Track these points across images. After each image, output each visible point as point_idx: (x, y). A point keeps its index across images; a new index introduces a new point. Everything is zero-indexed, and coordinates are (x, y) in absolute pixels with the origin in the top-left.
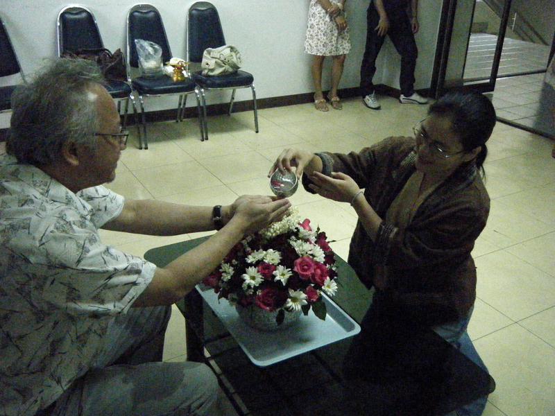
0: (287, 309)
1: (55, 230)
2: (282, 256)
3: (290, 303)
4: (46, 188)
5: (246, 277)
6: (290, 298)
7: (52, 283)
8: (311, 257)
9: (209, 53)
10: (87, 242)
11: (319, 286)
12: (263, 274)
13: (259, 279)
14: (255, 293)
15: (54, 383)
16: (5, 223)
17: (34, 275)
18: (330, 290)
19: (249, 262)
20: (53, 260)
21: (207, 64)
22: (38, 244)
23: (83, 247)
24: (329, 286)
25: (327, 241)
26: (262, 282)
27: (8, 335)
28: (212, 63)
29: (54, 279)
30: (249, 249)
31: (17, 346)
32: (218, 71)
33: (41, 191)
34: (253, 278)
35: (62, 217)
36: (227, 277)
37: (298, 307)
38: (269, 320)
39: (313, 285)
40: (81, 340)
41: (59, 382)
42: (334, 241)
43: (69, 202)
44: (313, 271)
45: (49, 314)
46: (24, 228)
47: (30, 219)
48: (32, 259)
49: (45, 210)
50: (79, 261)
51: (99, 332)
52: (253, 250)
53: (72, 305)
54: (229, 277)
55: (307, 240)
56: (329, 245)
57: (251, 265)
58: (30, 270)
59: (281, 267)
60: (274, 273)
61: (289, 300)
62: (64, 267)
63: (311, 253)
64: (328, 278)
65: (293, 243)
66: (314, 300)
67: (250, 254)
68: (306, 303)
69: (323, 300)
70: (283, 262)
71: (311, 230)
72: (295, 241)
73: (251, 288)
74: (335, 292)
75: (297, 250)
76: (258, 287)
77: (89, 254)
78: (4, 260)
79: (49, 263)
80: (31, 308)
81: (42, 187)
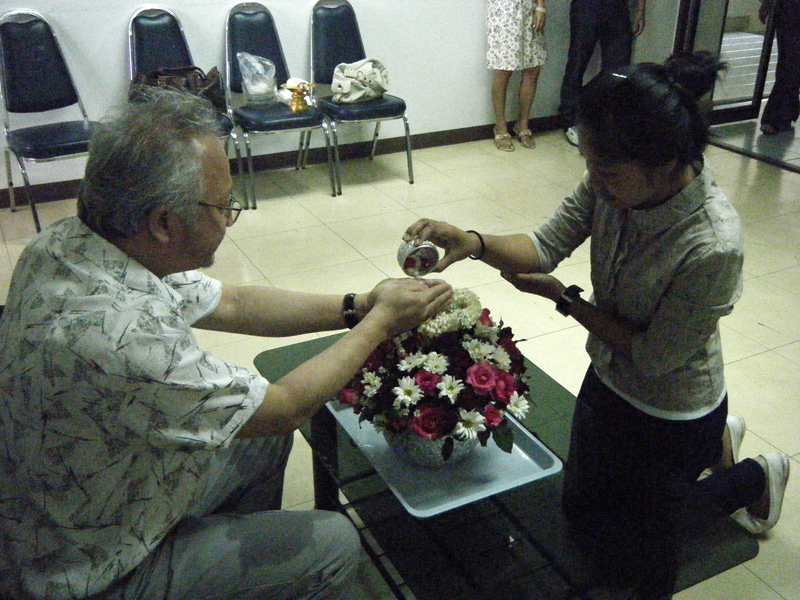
0: (457, 437)
1: (138, 329)
2: (448, 361)
3: (461, 429)
4: (122, 271)
5: (399, 391)
6: (462, 421)
7: (131, 402)
8: (492, 363)
9: (342, 70)
10: (178, 345)
11: (503, 404)
12: (423, 387)
13: (417, 394)
14: (411, 414)
15: (135, 541)
17: (108, 390)
18: (519, 410)
19: (403, 369)
20: (135, 370)
21: (340, 86)
22: (115, 348)
23: (173, 353)
24: (516, 405)
25: (513, 339)
26: (422, 398)
27: (71, 473)
28: (347, 85)
29: (134, 397)
30: (402, 351)
31: (82, 489)
32: (355, 96)
33: (116, 275)
34: (409, 393)
35: (147, 312)
36: (371, 392)
37: (472, 434)
38: (431, 453)
39: (493, 403)
40: (170, 482)
41: (141, 539)
42: (524, 340)
43: (152, 290)
44: (494, 383)
45: (126, 445)
46: (96, 325)
47: (103, 312)
48: (106, 368)
49: (123, 299)
50: (168, 372)
51: (195, 470)
52: (408, 352)
54: (375, 392)
55: (485, 339)
56: (517, 345)
57: (405, 374)
58: (102, 382)
59: (448, 378)
60: (438, 385)
61: (460, 424)
62: (149, 380)
63: (491, 357)
64: (515, 393)
65: (466, 345)
66: (496, 424)
67: (403, 358)
68: (483, 428)
69: (508, 425)
70: (450, 371)
71: (491, 325)
72: (468, 341)
73: (406, 407)
74: (526, 413)
75: (471, 353)
76: (416, 406)
77: (181, 363)
78: (69, 367)
79: (129, 374)
80: (103, 434)
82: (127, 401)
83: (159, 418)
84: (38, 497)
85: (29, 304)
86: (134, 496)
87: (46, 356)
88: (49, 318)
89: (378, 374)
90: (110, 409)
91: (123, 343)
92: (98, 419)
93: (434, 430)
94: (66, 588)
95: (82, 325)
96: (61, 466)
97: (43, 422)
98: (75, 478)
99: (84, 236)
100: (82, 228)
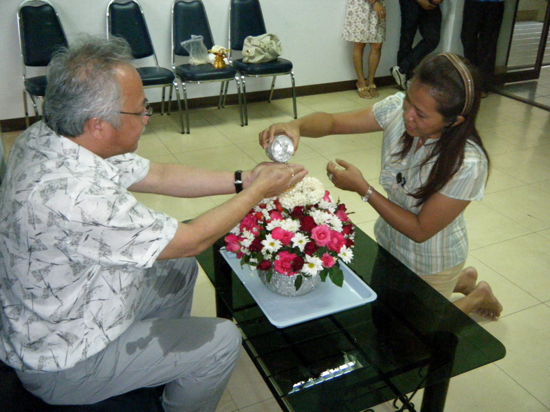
0: (304, 274)
1: (89, 193)
2: (300, 224)
3: (306, 269)
4: (75, 155)
5: (264, 242)
6: (307, 263)
7: (86, 239)
8: (329, 226)
9: (250, 40)
10: (117, 201)
11: (336, 253)
12: (282, 241)
13: (278, 245)
14: (273, 258)
16: (45, 184)
17: (70, 231)
18: (346, 257)
19: (269, 229)
20: (87, 217)
21: (248, 52)
22: (73, 203)
23: (113, 207)
24: (345, 254)
25: (346, 212)
26: (281, 248)
27: (49, 287)
28: (252, 51)
29: (88, 236)
30: (269, 218)
31: (57, 297)
32: (258, 59)
34: (272, 244)
35: (96, 183)
36: (247, 243)
37: (314, 272)
42: (353, 213)
43: (98, 165)
44: (330, 240)
45: (84, 267)
46: (61, 189)
47: (67, 179)
48: (69, 217)
50: (109, 219)
52: (272, 219)
53: (104, 259)
54: (250, 243)
55: (327, 211)
56: (348, 216)
57: (270, 232)
58: (66, 225)
59: (299, 235)
60: (292, 240)
61: (306, 265)
62: (97, 224)
63: (328, 222)
64: (344, 246)
65: (311, 214)
66: (331, 266)
67: (269, 222)
68: (322, 269)
69: (341, 268)
70: (301, 230)
71: (330, 201)
72: (314, 211)
73: (270, 253)
74: (351, 260)
75: (315, 219)
76: (277, 253)
77: (118, 214)
78: (44, 217)
79: (84, 220)
80: (69, 261)
81: (72, 154)
82: (84, 238)
83: (104, 248)
84: (28, 303)
85: (17, 178)
86: (90, 298)
87: (30, 210)
88: (31, 185)
89: (253, 233)
90: (72, 244)
91: (79, 200)
92: (65, 251)
93: (289, 269)
94: (53, 359)
95: (51, 189)
96: (42, 282)
97: (29, 253)
98: (51, 290)
99: (48, 135)
100: (46, 130)
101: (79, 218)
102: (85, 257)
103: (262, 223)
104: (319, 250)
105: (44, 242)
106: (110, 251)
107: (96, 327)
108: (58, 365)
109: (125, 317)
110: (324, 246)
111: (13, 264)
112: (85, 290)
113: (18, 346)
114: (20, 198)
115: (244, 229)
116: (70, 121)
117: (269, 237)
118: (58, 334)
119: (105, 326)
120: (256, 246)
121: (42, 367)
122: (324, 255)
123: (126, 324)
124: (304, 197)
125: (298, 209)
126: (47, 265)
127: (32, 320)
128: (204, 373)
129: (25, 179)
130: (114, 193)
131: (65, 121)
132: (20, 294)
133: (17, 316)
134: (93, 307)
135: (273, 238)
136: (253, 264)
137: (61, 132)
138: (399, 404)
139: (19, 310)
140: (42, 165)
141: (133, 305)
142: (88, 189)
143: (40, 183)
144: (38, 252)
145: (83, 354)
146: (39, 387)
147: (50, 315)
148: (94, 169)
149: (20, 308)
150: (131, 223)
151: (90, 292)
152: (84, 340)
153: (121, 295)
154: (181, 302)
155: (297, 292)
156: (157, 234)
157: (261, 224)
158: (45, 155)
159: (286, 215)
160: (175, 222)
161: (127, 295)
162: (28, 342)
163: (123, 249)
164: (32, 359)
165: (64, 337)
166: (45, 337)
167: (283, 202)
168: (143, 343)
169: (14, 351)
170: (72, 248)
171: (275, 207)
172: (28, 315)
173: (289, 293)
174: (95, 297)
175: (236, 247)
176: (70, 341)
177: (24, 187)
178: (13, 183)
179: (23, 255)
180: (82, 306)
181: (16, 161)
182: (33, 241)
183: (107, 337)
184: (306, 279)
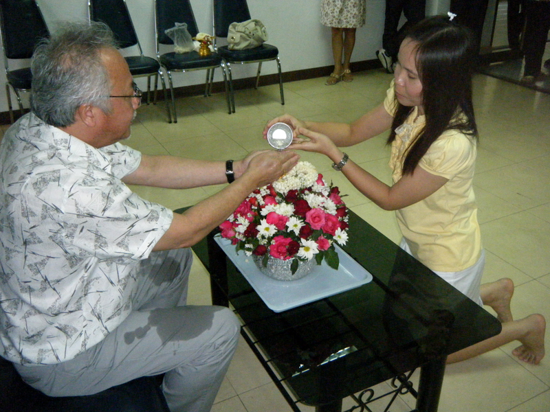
0: (300, 258)
1: (83, 184)
2: (294, 208)
4: (67, 145)
5: (259, 228)
6: (303, 246)
7: (81, 231)
8: (323, 209)
9: (234, 27)
10: (111, 192)
11: (331, 236)
12: (277, 225)
13: (273, 230)
14: (269, 242)
16: (38, 177)
17: (65, 223)
18: (341, 240)
19: (263, 214)
20: (82, 209)
21: (233, 38)
22: (67, 195)
23: (108, 198)
24: (339, 237)
25: (340, 195)
26: (276, 232)
27: (46, 280)
28: (237, 37)
29: (83, 228)
30: (263, 203)
31: (54, 289)
32: (243, 45)
34: (267, 229)
35: (89, 175)
36: (242, 229)
37: (310, 256)
39: (324, 235)
42: (347, 195)
43: (90, 155)
44: (324, 222)
45: (81, 259)
46: (54, 181)
48: (63, 209)
50: (104, 210)
52: (267, 203)
53: (99, 251)
54: (245, 228)
55: (320, 194)
56: (341, 199)
57: (265, 217)
58: (61, 218)
59: (293, 219)
60: (287, 224)
61: (301, 249)
62: (92, 216)
63: (322, 205)
64: (339, 229)
65: (305, 197)
66: (326, 249)
67: (264, 207)
68: (318, 252)
69: (336, 251)
70: (296, 214)
71: (323, 185)
72: (308, 195)
73: (265, 238)
74: (346, 242)
75: (309, 202)
76: (272, 238)
77: (113, 205)
78: (38, 210)
79: (79, 212)
80: (65, 254)
81: (64, 144)
82: (79, 229)
83: (99, 238)
84: (25, 296)
85: (9, 170)
86: (87, 290)
87: (23, 202)
88: (23, 178)
89: (248, 218)
90: (67, 236)
91: (72, 192)
92: (60, 244)
93: (285, 253)
94: (52, 352)
95: (44, 181)
96: (39, 275)
97: (24, 247)
98: (49, 283)
99: (38, 125)
100: (36, 120)
101: (73, 210)
102: (81, 250)
103: (256, 208)
104: (314, 234)
105: (39, 235)
106: (106, 243)
107: (95, 319)
108: (57, 358)
109: (123, 308)
110: (319, 229)
111: (8, 258)
112: (83, 282)
113: (16, 340)
114: (12, 191)
115: (239, 215)
116: (61, 111)
117: (264, 222)
118: (57, 327)
119: (104, 318)
120: (251, 232)
121: (42, 360)
122: (319, 238)
123: (124, 314)
124: (297, 180)
125: (292, 192)
126: (43, 258)
127: (30, 314)
128: (203, 361)
129: (16, 171)
130: (108, 184)
131: (56, 112)
132: (17, 288)
133: (14, 310)
134: (92, 299)
135: (268, 222)
136: (249, 249)
137: (51, 122)
138: (398, 383)
139: (16, 304)
140: (33, 156)
141: (130, 296)
142: (82, 180)
143: (32, 175)
144: (33, 245)
145: (82, 346)
146: (39, 380)
147: (48, 308)
148: (86, 159)
149: (18, 302)
150: (126, 213)
151: (88, 284)
152: (83, 333)
153: (119, 287)
154: (177, 289)
155: (293, 276)
156: (153, 225)
157: (255, 210)
158: (36, 147)
159: (281, 199)
160: (170, 212)
161: (125, 286)
162: (27, 335)
163: (119, 240)
164: (31, 352)
165: (63, 329)
166: (44, 330)
167: (277, 186)
168: (141, 333)
169: (13, 345)
170: (68, 240)
171: (269, 192)
172: (26, 308)
173: (285, 277)
174: (93, 289)
175: (231, 233)
176: (69, 333)
177: (17, 179)
178: (5, 176)
179: (18, 249)
180: (80, 298)
181: (7, 153)
182: (28, 234)
183: (106, 328)
184: (302, 263)
